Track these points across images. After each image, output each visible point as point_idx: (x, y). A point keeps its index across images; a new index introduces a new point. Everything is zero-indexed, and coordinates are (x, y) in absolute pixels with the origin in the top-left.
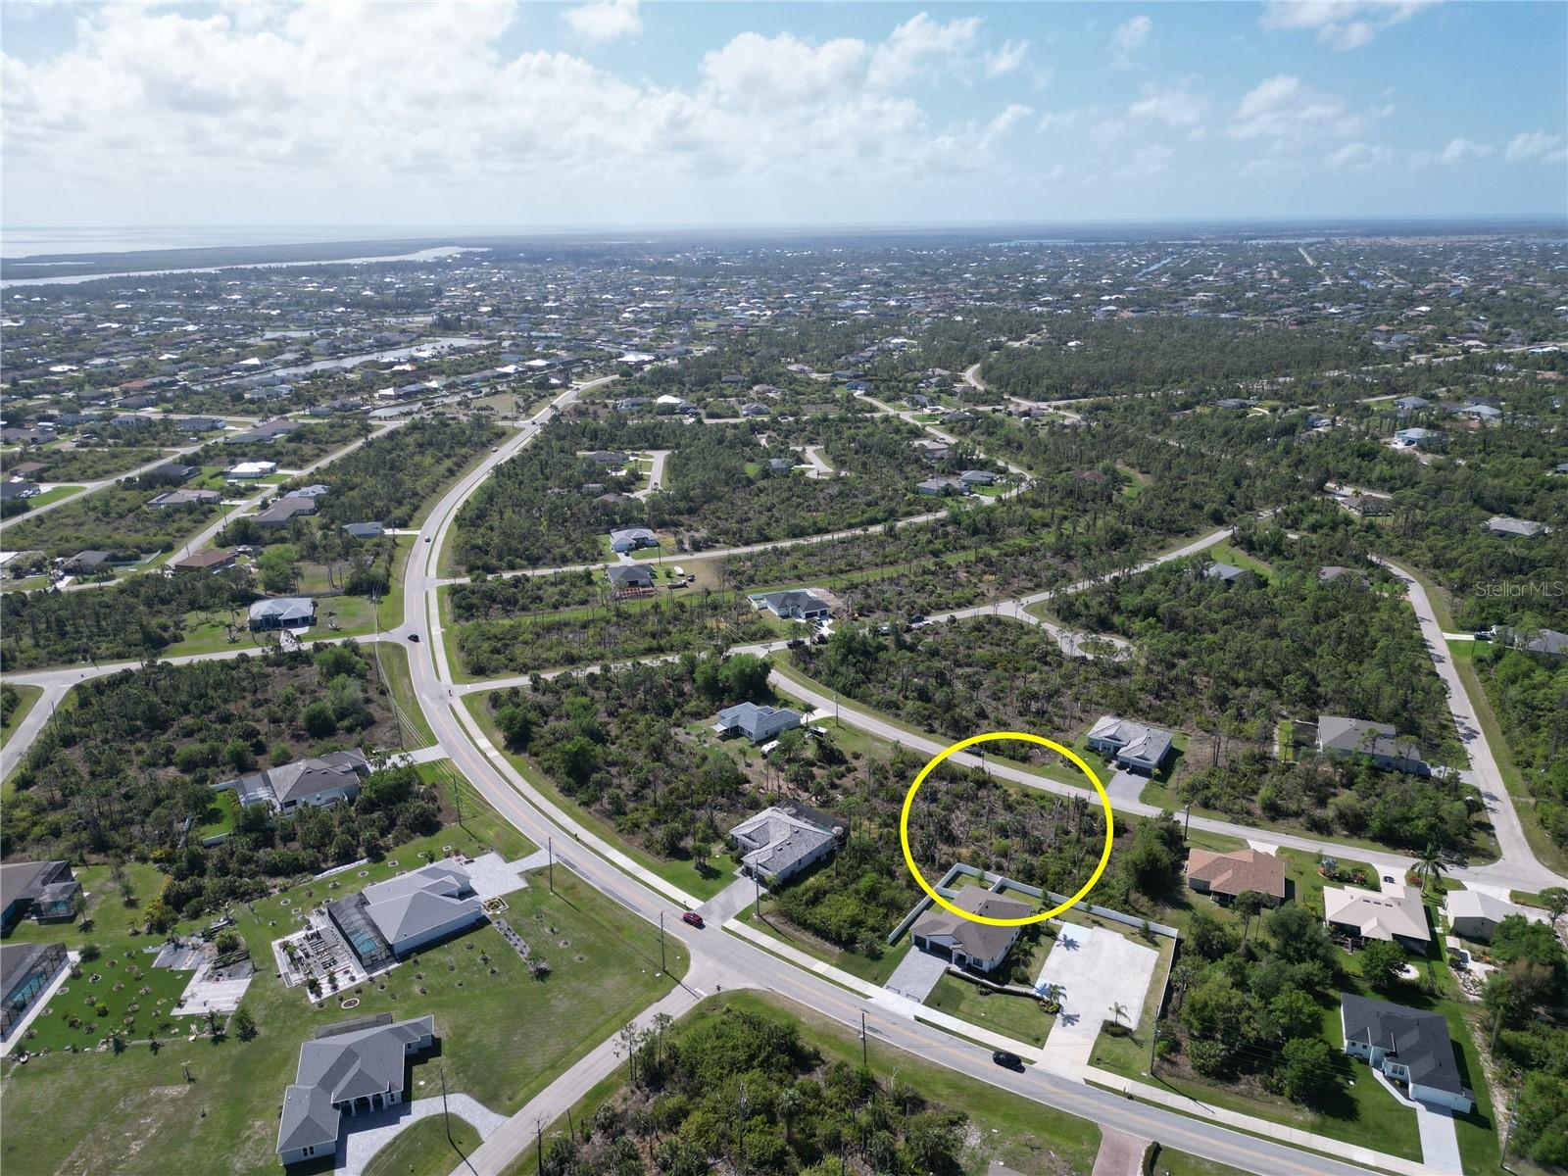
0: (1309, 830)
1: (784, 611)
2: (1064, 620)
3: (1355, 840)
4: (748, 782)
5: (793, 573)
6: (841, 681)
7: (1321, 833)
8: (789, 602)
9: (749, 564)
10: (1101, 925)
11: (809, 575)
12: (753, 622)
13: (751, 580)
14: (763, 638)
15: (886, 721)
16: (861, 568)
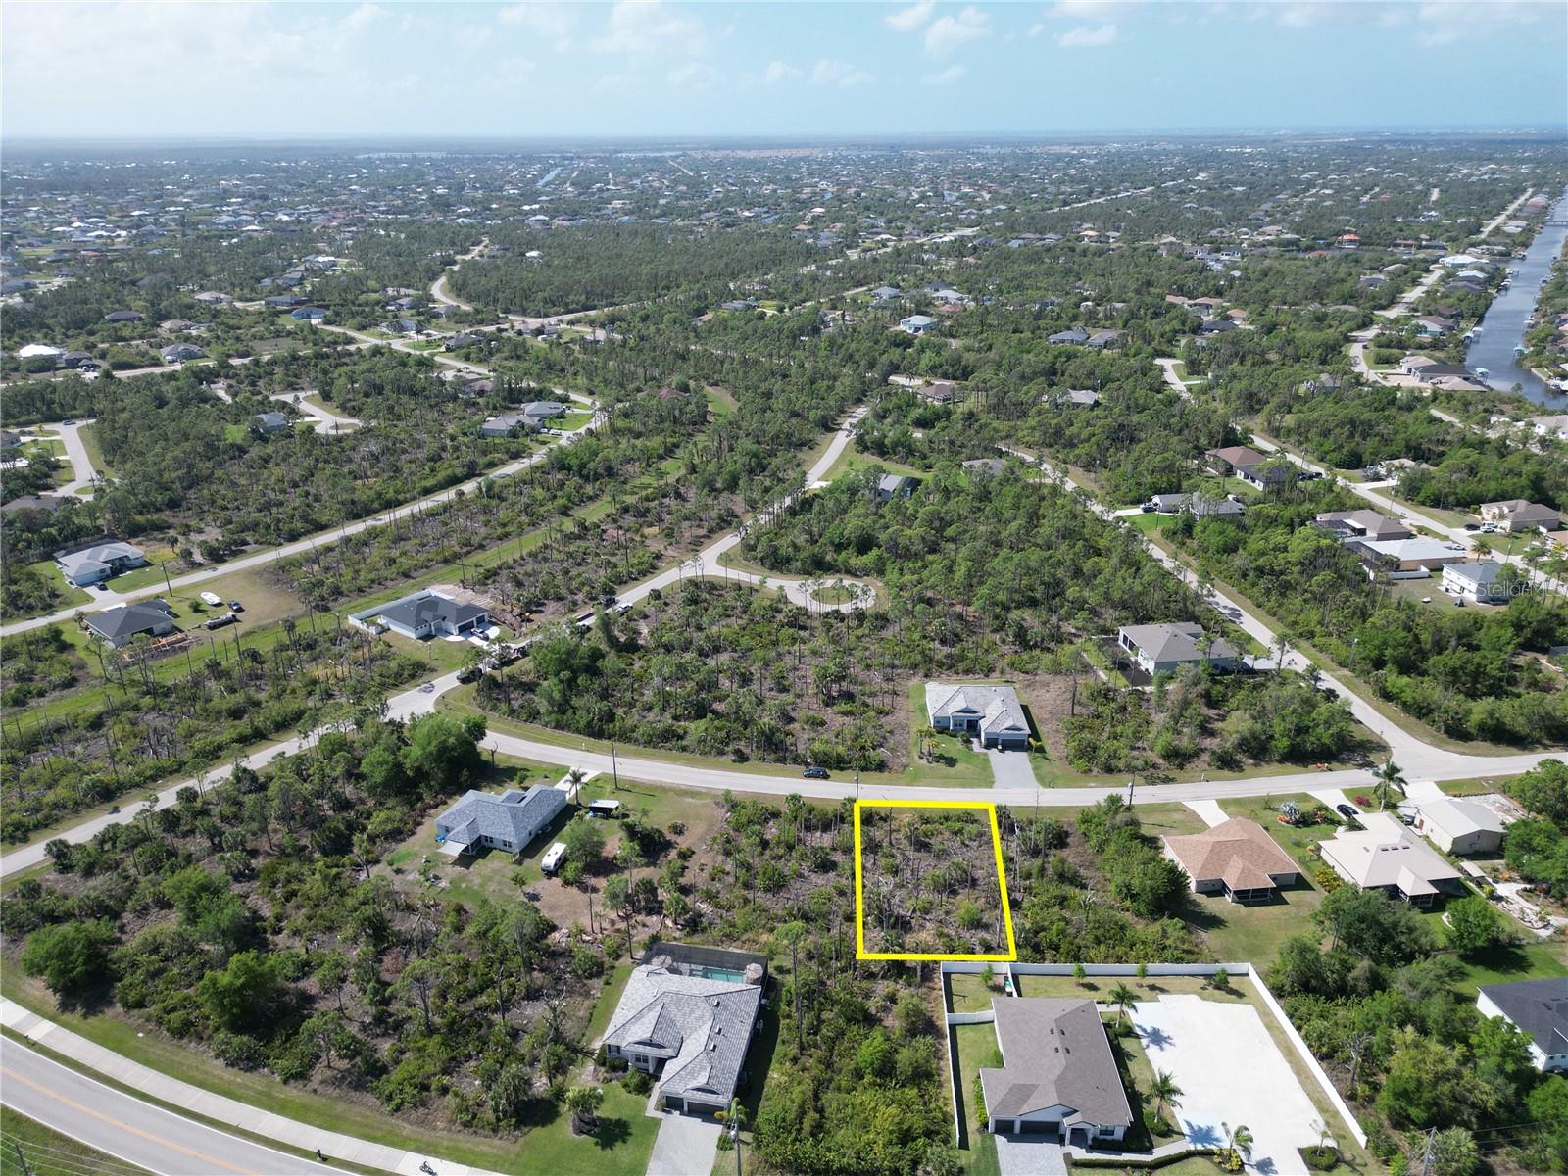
0: (1220, 768)
1: (424, 631)
4: (554, 928)
5: (394, 569)
6: (583, 719)
7: (1231, 769)
8: (426, 615)
9: (316, 567)
10: (1163, 990)
11: (416, 568)
12: (383, 657)
13: (337, 592)
14: (413, 677)
15: (674, 761)
16: (482, 547)
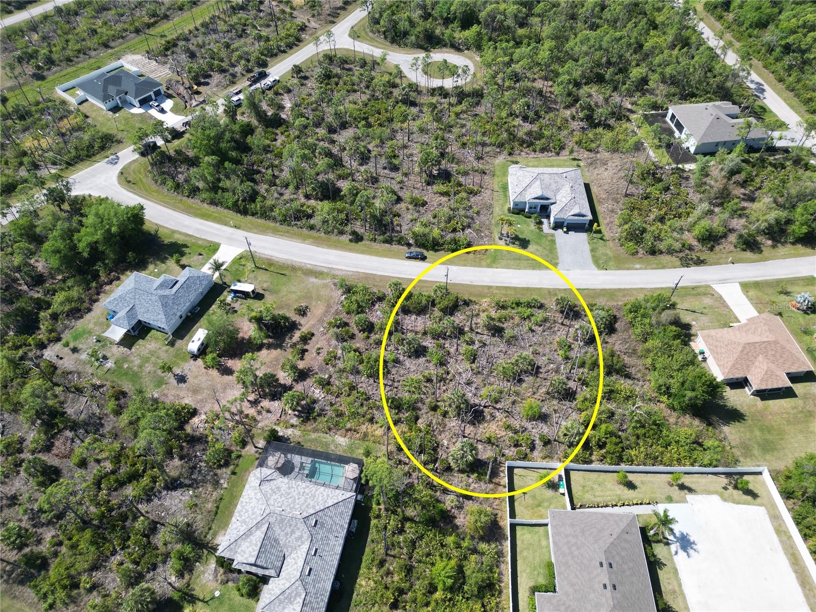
0: (744, 250)
1: (111, 104)
2: (393, 41)
3: (782, 250)
4: (194, 413)
5: (95, 39)
6: (230, 198)
7: (752, 250)
8: (112, 90)
9: (35, 37)
10: (690, 490)
11: (114, 38)
12: (79, 128)
13: (50, 62)
14: (103, 148)
15: (303, 238)
16: (166, 17)
